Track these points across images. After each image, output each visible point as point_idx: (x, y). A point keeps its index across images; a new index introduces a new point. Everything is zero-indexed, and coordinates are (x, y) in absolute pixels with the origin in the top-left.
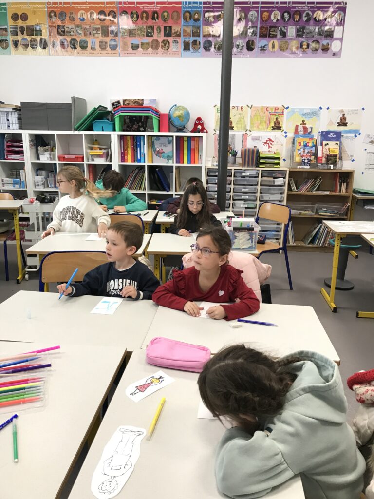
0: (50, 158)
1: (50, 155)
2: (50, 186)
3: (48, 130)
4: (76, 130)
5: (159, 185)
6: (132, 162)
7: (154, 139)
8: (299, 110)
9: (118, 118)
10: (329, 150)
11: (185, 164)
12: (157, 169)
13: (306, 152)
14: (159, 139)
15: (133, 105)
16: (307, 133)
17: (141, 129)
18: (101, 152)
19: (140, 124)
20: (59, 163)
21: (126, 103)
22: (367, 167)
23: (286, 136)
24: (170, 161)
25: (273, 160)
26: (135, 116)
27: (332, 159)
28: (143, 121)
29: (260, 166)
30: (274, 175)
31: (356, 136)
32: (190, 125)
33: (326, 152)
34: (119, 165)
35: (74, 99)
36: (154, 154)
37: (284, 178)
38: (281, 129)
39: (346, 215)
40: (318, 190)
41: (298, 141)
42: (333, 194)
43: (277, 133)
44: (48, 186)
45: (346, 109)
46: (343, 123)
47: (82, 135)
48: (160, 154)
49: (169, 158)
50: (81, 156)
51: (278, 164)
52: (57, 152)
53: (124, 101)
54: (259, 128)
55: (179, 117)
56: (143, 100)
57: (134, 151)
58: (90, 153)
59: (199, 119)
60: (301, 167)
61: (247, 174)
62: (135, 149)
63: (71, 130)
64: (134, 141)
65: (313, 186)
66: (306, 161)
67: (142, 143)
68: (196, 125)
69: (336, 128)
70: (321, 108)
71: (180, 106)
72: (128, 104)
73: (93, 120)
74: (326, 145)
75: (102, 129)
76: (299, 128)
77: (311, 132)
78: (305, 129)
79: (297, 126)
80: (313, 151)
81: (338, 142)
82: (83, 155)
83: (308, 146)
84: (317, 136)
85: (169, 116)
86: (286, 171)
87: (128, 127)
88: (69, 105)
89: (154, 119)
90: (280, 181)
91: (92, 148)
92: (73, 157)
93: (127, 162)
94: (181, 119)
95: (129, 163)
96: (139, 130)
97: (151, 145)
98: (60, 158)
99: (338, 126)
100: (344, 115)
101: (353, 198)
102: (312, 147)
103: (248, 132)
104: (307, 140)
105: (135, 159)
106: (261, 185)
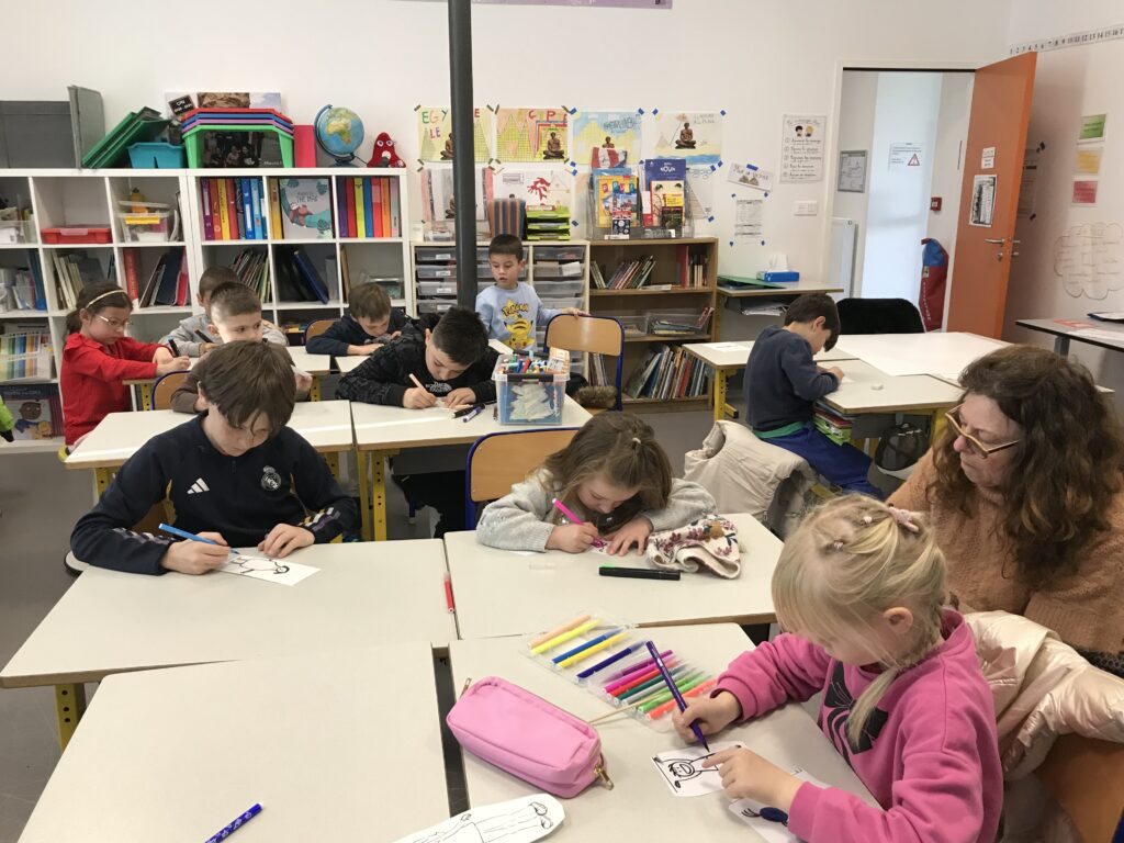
0: (18, 236)
1: (18, 229)
2: (20, 306)
3: (9, 167)
4: (87, 165)
5: (304, 290)
6: (231, 238)
7: (284, 183)
8: (596, 116)
9: (194, 138)
10: (664, 198)
11: (362, 238)
12: (296, 253)
13: (619, 205)
14: (297, 184)
15: (226, 107)
16: (618, 163)
17: (249, 161)
18: (156, 218)
19: (245, 149)
20: (44, 249)
21: (206, 101)
22: (739, 230)
23: (575, 173)
24: (325, 232)
25: (555, 224)
26: (232, 133)
27: (672, 217)
28: (250, 142)
29: (529, 238)
30: (561, 255)
31: (713, 168)
32: (365, 151)
33: (659, 203)
34: (204, 247)
35: (74, 91)
36: (286, 219)
37: (581, 261)
38: (563, 157)
39: (709, 332)
40: (648, 283)
41: (601, 183)
42: (679, 289)
43: (555, 165)
44: (15, 307)
45: (690, 113)
46: (686, 141)
47: (102, 179)
48: (301, 218)
49: (322, 226)
50: (105, 230)
51: (566, 231)
52: (38, 220)
53: (201, 97)
54: (516, 155)
55: (341, 133)
56: (247, 95)
57: (237, 212)
58: (128, 222)
59: (384, 137)
60: (613, 236)
62: (239, 207)
63: (74, 167)
64: (235, 190)
65: (638, 274)
66: (621, 224)
67: (255, 194)
68: (377, 151)
69: (673, 153)
70: (641, 112)
71: (339, 109)
72: (212, 104)
73: (131, 142)
74: (658, 188)
75: (153, 164)
76: (600, 154)
77: (624, 162)
78: (613, 155)
79: (596, 151)
80: (634, 203)
81: (682, 183)
82: (109, 225)
83: (622, 192)
84: (638, 172)
85: (316, 130)
86: (585, 246)
87: (214, 157)
88: (65, 105)
89: (280, 138)
90: (573, 268)
91: (129, 210)
92: (85, 231)
93: (221, 238)
94: (345, 137)
95: (227, 241)
96: (242, 165)
97: (279, 197)
98: (46, 237)
99: (677, 148)
100: (687, 125)
101: (721, 295)
102: (630, 193)
103: (494, 164)
104: (620, 179)
105: (239, 230)
106: (535, 279)
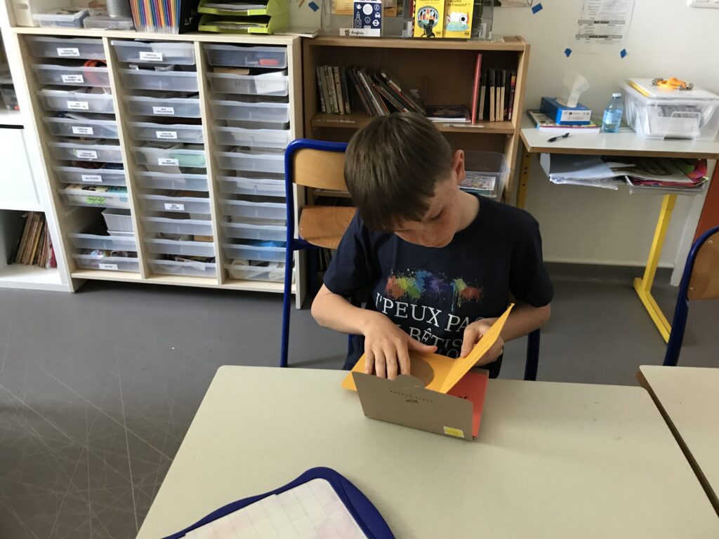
22: (584, 29)
25: (244, 7)
29: (201, 28)
30: (252, 59)
37: (286, 71)
51: (260, 20)
60: (353, 31)
61: (156, 55)
66: (368, 10)
86: (287, 47)
90: (272, 83)
